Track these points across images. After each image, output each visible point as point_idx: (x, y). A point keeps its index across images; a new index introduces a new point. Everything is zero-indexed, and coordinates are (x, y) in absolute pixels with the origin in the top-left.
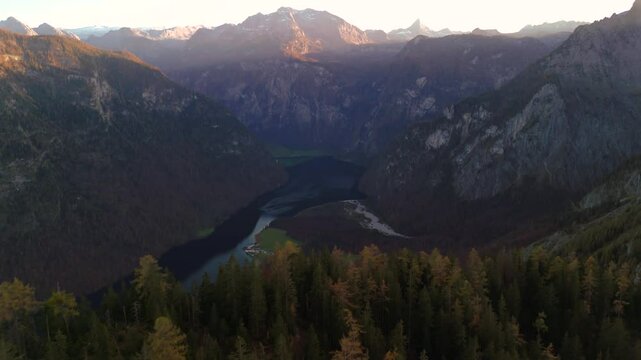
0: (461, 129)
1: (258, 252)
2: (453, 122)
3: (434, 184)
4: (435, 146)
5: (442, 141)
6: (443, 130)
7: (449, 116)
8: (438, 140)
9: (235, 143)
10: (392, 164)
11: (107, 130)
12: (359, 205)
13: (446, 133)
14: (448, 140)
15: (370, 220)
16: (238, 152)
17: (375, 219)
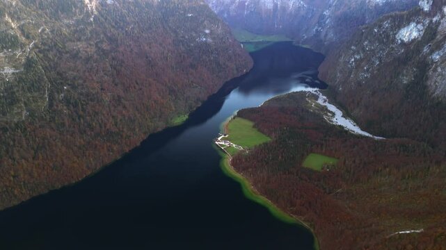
0: (438, 23)
1: (227, 144)
2: (430, 14)
3: (405, 82)
4: (406, 40)
5: (415, 34)
6: (418, 23)
7: (426, 9)
8: (410, 33)
9: (207, 31)
10: (358, 57)
11: (92, 19)
12: (321, 96)
13: (420, 26)
14: (422, 33)
15: (334, 114)
16: (209, 40)
17: (339, 113)
